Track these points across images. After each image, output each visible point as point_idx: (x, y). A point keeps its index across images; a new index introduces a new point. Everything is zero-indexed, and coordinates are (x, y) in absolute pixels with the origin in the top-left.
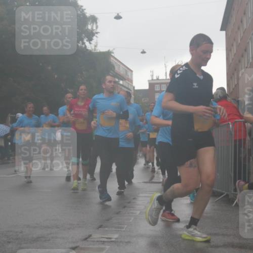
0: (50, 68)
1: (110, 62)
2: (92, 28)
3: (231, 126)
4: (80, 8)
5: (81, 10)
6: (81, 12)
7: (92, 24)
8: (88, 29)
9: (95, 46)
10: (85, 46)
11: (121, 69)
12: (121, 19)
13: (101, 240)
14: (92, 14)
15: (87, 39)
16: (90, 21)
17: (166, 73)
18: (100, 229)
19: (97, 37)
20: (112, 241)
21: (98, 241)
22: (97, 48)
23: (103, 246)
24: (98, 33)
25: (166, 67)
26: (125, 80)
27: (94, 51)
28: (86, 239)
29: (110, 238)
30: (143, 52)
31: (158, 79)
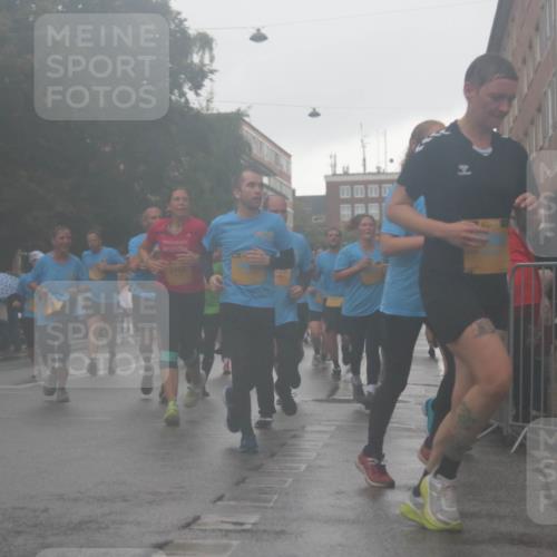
1: (242, 136)
2: (201, 61)
4: (176, 18)
6: (177, 25)
7: (200, 53)
8: (192, 62)
9: (209, 101)
10: (186, 99)
11: (265, 151)
12: (265, 42)
13: (220, 527)
14: (201, 31)
15: (190, 85)
16: (198, 45)
17: (364, 160)
18: (219, 503)
19: (211, 79)
20: (244, 531)
21: (213, 531)
22: (212, 105)
23: (225, 541)
24: (216, 71)
25: (364, 147)
26: (275, 175)
27: (205, 112)
28: (188, 525)
29: (242, 524)
30: (314, 114)
31: (346, 173)
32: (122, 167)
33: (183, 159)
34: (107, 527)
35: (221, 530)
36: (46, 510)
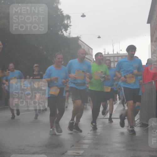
0: (41, 48)
1: (79, 44)
2: (67, 23)
3: (154, 83)
4: (60, 11)
5: (60, 12)
6: (60, 13)
7: (67, 20)
8: (65, 23)
10: (63, 33)
11: (85, 47)
12: (85, 17)
13: (73, 154)
14: (67, 14)
15: (64, 29)
16: (66, 18)
17: (113, 50)
18: (72, 147)
19: (70, 28)
20: (79, 155)
21: (71, 155)
22: (70, 35)
24: (71, 25)
25: (113, 46)
26: (88, 54)
27: (68, 37)
28: (63, 154)
29: (79, 153)
30: (99, 37)
31: (108, 54)
32: (45, 53)
33: (62, 50)
35: (73, 155)
36: (24, 149)
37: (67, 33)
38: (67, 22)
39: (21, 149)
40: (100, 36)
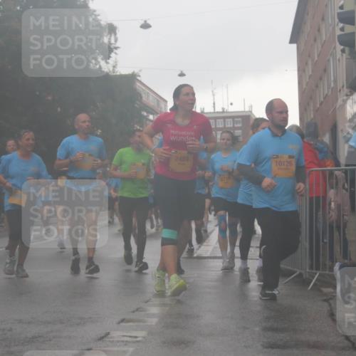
0: (50, 98)
1: (135, 90)
2: (109, 42)
7: (109, 36)
9: (114, 67)
10: (100, 66)
11: (151, 98)
13: (122, 339)
14: (109, 22)
17: (214, 104)
18: (122, 324)
19: (116, 53)
20: (138, 341)
21: (118, 342)
22: (116, 70)
23: (125, 348)
24: (118, 47)
25: (214, 95)
26: (157, 114)
27: (113, 74)
28: (101, 338)
29: (136, 337)
30: (182, 75)
31: (203, 112)
32: (59, 109)
33: (98, 104)
34: (50, 340)
35: (123, 341)
36: (11, 330)
37: (109, 65)
38: (110, 39)
39: (4, 330)
40: (184, 72)
